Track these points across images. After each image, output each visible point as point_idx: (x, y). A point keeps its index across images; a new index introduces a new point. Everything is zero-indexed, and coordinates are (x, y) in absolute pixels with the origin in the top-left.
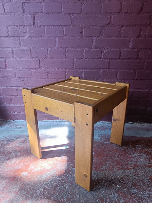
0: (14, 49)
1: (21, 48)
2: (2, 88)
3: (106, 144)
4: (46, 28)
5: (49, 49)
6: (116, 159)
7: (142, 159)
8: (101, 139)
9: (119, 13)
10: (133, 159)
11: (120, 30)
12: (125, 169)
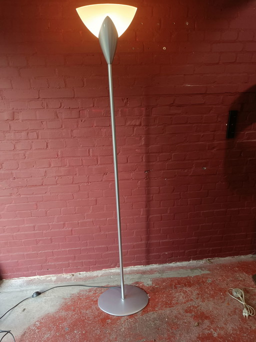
0: (79, 222)
1: (85, 220)
2: (68, 249)
3: (157, 288)
4: (105, 206)
5: (108, 219)
6: (164, 300)
7: (181, 298)
8: (153, 284)
9: (159, 193)
10: (175, 299)
11: (160, 203)
12: (170, 307)
